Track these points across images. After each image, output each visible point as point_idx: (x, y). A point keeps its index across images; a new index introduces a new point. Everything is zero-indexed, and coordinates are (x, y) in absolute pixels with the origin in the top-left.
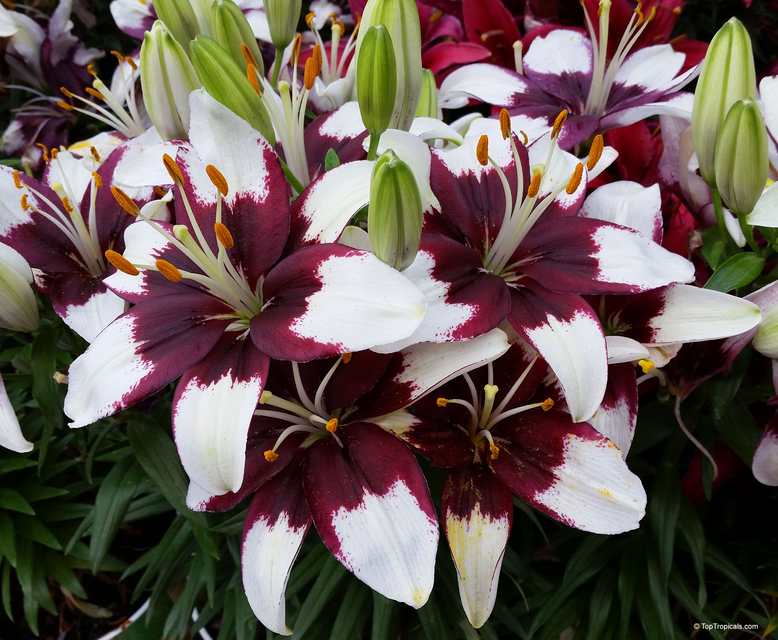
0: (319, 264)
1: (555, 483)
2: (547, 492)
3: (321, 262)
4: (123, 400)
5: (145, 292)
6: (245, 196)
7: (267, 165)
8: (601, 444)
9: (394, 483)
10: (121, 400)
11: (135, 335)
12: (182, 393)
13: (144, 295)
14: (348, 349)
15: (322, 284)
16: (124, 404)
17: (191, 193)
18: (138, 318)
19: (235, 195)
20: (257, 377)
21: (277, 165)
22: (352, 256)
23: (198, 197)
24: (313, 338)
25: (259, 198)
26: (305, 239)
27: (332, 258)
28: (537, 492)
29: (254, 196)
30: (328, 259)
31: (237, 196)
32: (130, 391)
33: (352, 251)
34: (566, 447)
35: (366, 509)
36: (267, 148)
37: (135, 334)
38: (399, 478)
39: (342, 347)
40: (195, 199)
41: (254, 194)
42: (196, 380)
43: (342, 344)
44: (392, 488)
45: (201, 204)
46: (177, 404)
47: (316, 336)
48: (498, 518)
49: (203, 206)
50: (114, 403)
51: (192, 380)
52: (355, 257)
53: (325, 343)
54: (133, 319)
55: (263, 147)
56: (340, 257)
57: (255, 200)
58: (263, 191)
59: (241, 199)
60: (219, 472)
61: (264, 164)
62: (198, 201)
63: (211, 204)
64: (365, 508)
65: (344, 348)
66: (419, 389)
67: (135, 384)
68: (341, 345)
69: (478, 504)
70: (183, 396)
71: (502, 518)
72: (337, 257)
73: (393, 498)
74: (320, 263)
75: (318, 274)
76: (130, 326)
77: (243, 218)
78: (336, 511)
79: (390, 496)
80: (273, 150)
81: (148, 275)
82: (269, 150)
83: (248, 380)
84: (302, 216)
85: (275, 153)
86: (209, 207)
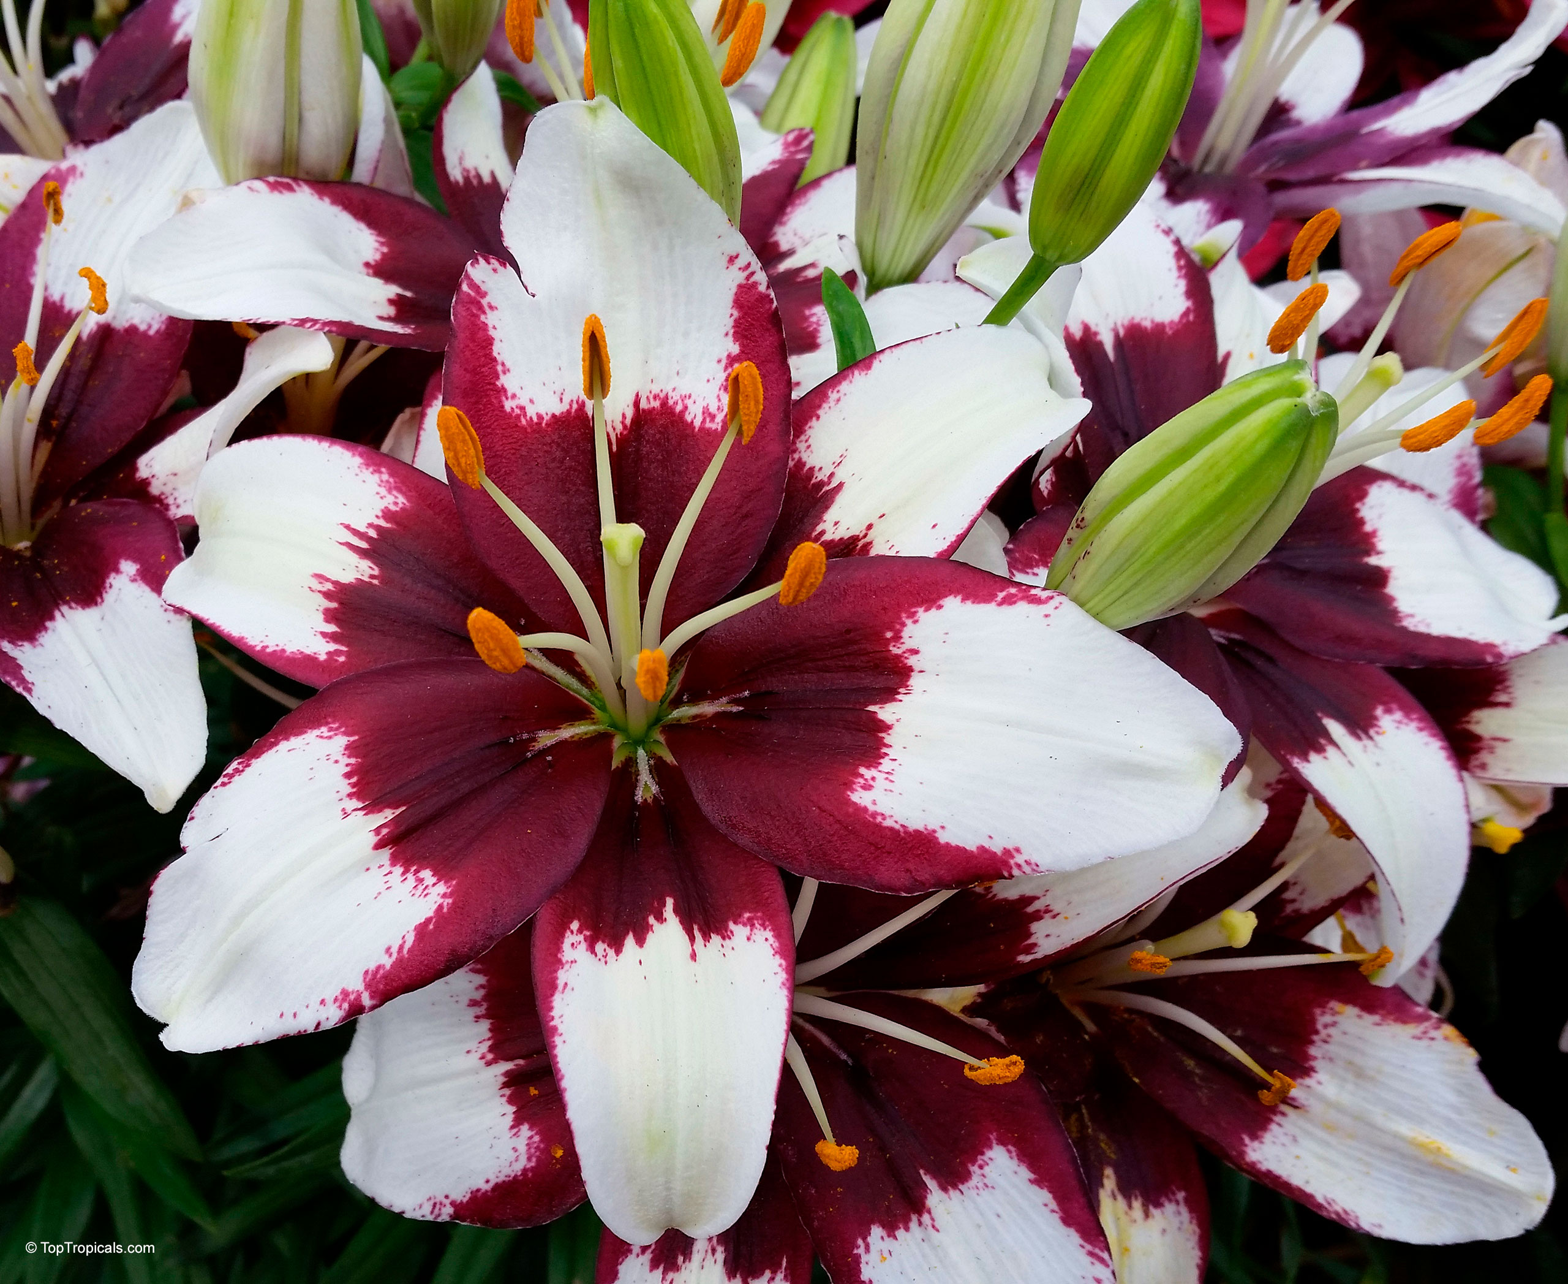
0: (908, 617)
1: (1283, 1114)
2: (1268, 1137)
3: (916, 612)
4: (368, 986)
5: (337, 652)
6: (656, 404)
7: (737, 324)
8: (1425, 1033)
9: (983, 1154)
10: (360, 986)
11: (354, 790)
12: (556, 971)
13: (337, 661)
14: (1037, 866)
15: (912, 671)
16: (372, 997)
17: (490, 384)
18: (356, 738)
19: (631, 399)
20: (752, 926)
21: (770, 326)
22: (1015, 603)
23: (509, 394)
24: (934, 831)
25: (704, 413)
26: (823, 533)
27: (952, 604)
28: (1247, 1140)
29: (686, 408)
30: (940, 607)
31: (637, 403)
32: (388, 962)
33: (1013, 590)
34: (1324, 1033)
35: (938, 1231)
36: (753, 279)
37: (353, 785)
38: (997, 1140)
39: (1019, 859)
40: (501, 401)
41: (689, 402)
42: (580, 931)
43: (1018, 850)
44: (981, 1167)
45: (518, 416)
46: (551, 1009)
47: (943, 827)
48: (1158, 1205)
49: (524, 422)
50: (338, 993)
51: (568, 933)
52: (1022, 607)
53: (971, 845)
54: (341, 741)
55: (740, 277)
56: (979, 603)
57: (688, 418)
58: (718, 396)
59: (644, 410)
60: (668, 1189)
61: (730, 322)
62: (508, 405)
63: (546, 418)
64: (933, 1227)
65: (1026, 861)
66: (1054, 917)
67: (400, 942)
68: (1015, 854)
69: (1109, 1172)
70: (560, 983)
71: (1167, 1204)
72: (969, 603)
73: (985, 1193)
74: (912, 615)
75: (903, 643)
76: (336, 762)
77: (645, 465)
78: (864, 1239)
79: (977, 1188)
80: (768, 287)
81: (341, 603)
82: (755, 285)
83: (726, 935)
84: (800, 464)
85: (773, 295)
86: (539, 424)
